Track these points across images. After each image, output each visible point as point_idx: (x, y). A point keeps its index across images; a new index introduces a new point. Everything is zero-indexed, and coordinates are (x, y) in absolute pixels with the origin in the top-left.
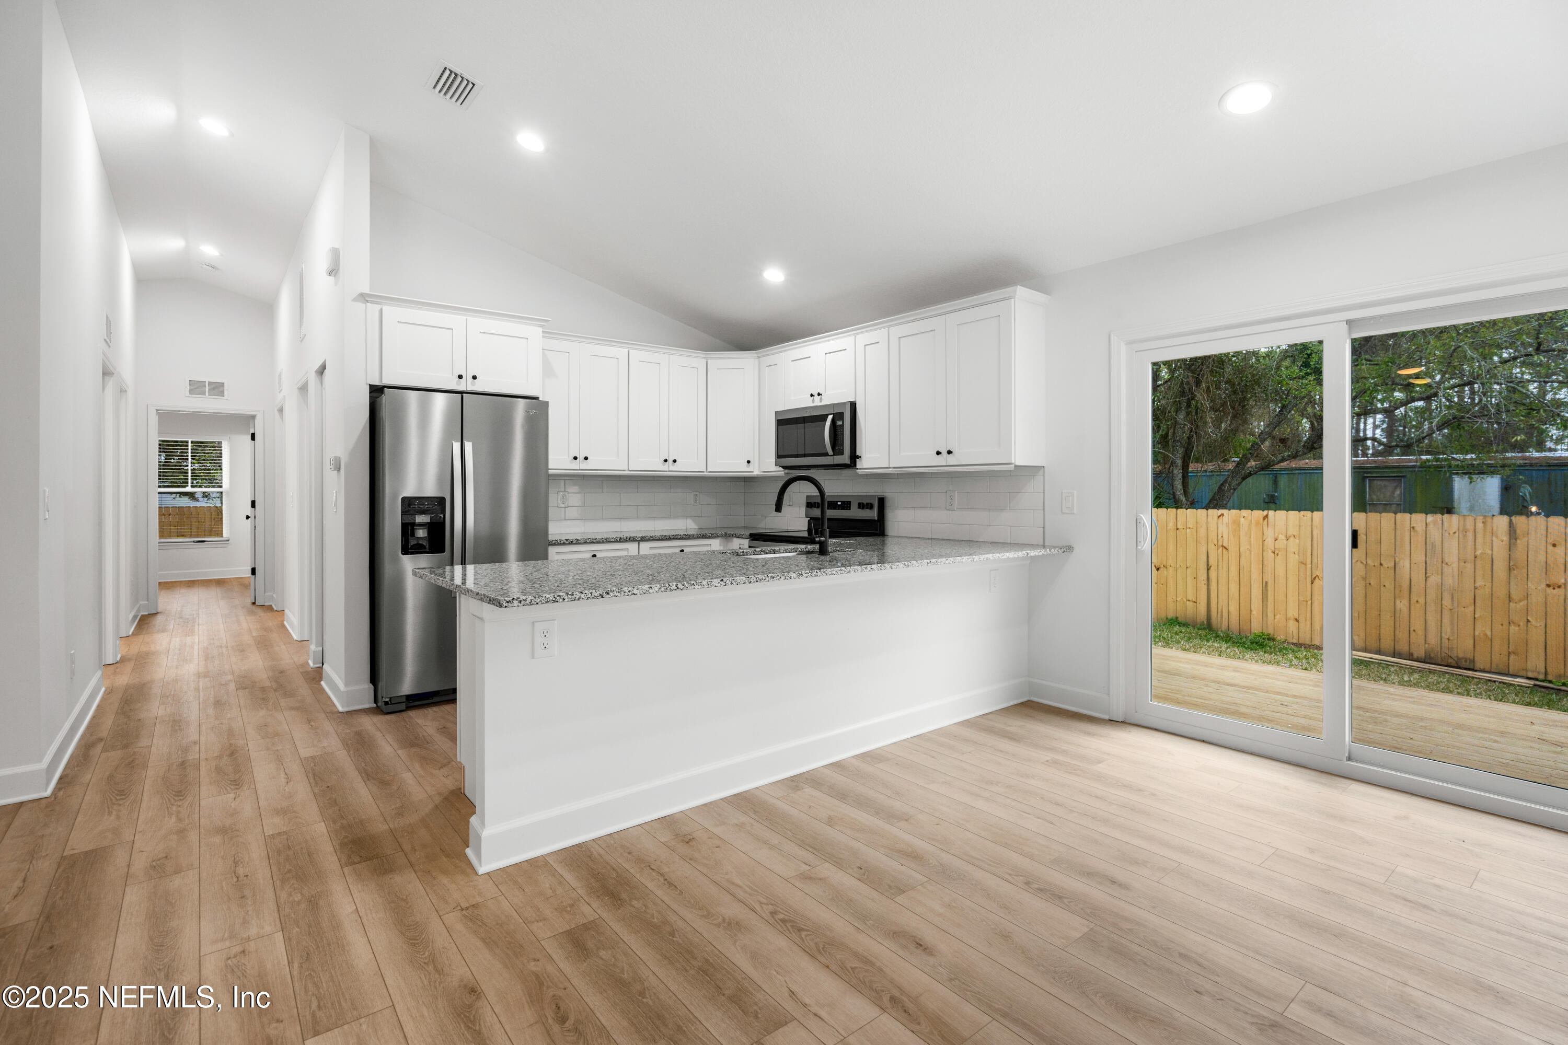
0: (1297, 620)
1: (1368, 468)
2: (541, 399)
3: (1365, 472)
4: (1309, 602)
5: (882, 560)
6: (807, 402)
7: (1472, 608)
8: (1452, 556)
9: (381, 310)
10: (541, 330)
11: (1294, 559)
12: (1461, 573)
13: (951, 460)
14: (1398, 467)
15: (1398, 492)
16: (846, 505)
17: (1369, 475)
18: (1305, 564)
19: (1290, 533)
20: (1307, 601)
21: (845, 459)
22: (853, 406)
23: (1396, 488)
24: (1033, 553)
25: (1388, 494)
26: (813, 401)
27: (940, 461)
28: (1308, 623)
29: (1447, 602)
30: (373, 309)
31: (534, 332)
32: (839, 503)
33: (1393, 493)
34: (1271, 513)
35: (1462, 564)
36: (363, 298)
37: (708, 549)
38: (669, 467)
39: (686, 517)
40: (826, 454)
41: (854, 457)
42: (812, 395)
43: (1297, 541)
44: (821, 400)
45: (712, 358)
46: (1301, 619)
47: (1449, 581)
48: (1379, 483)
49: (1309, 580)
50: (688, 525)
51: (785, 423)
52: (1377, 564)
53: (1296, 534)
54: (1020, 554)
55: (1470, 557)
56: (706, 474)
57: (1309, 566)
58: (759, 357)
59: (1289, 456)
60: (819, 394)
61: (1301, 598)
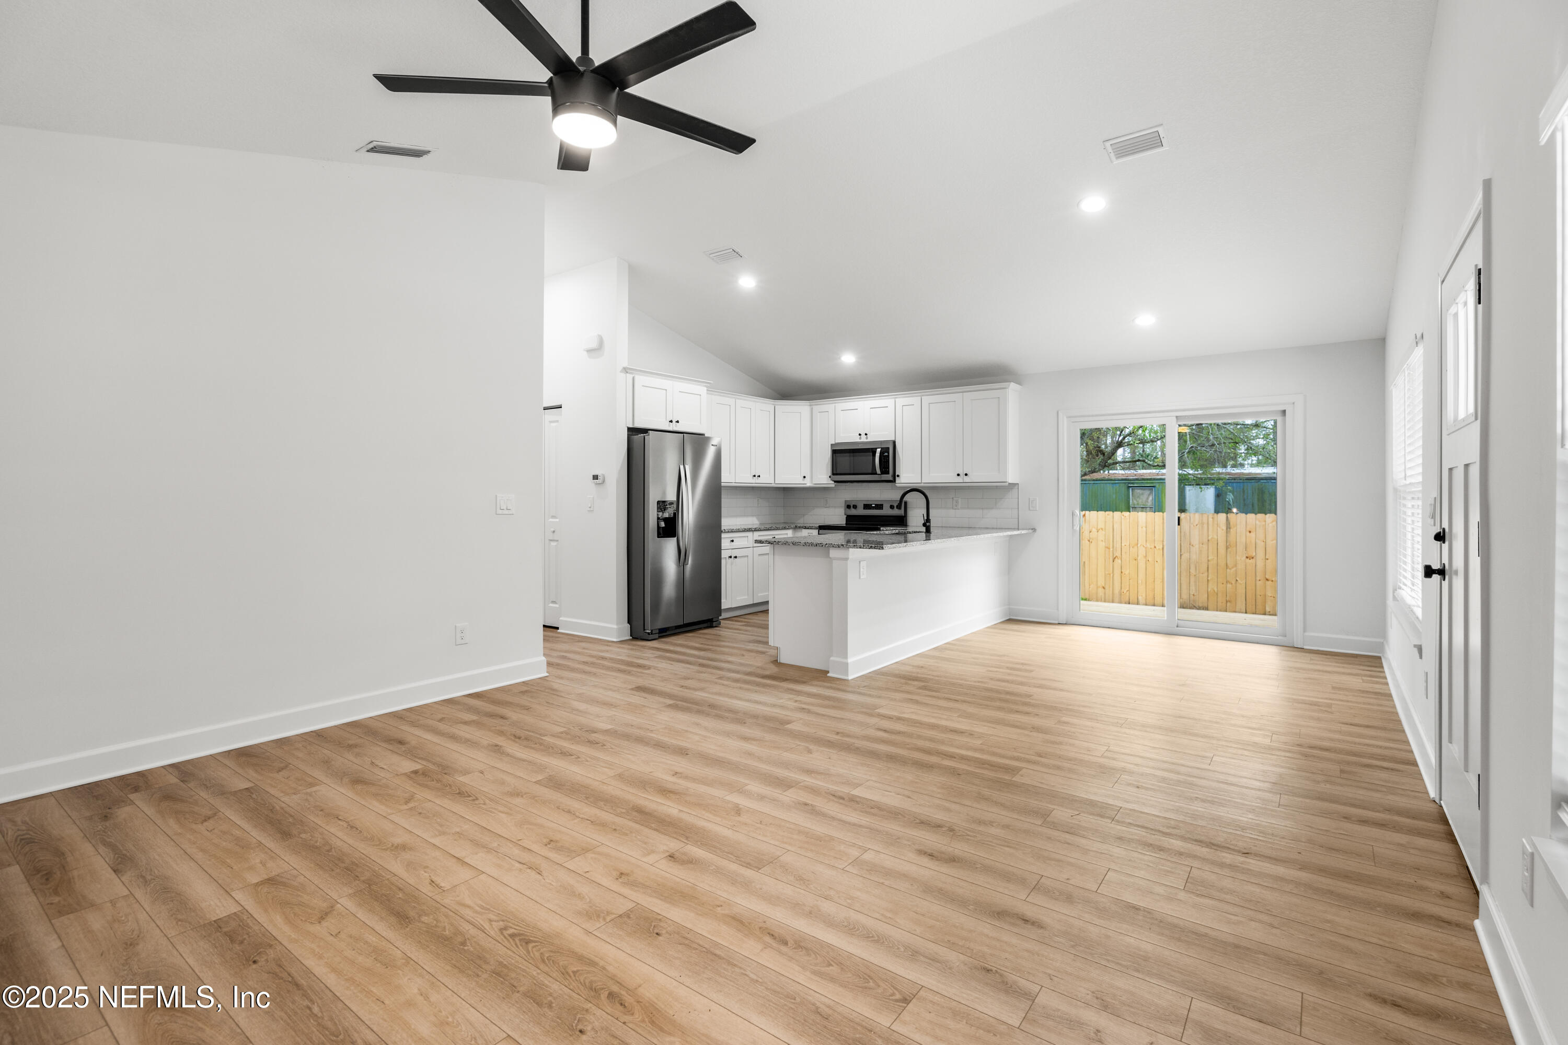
0: (1104, 588)
1: (1131, 480)
2: (706, 435)
3: (1129, 483)
4: (1112, 575)
5: (906, 541)
6: (857, 439)
7: (1206, 574)
8: (1195, 541)
9: (633, 379)
10: (706, 388)
11: (1102, 545)
12: (1200, 551)
13: (967, 479)
14: (1150, 479)
15: (1151, 498)
16: (879, 507)
17: (1132, 485)
18: (1109, 549)
19: (1099, 528)
20: (1110, 574)
21: (889, 477)
22: (894, 442)
23: (1149, 495)
24: (1009, 533)
25: (1144, 499)
26: (860, 438)
27: (959, 479)
28: (1111, 589)
29: (1193, 571)
30: (630, 377)
31: (702, 390)
32: (873, 505)
33: (1148, 499)
34: (1087, 512)
35: (1201, 545)
36: (626, 370)
37: (786, 536)
38: (756, 480)
39: (753, 516)
40: (876, 474)
41: (895, 476)
42: (860, 435)
43: (1104, 532)
44: (867, 438)
45: (778, 405)
46: (1107, 588)
47: (1194, 557)
48: (1139, 491)
49: (1111, 560)
50: (753, 522)
51: (837, 452)
52: (1153, 547)
53: (1103, 527)
54: (1001, 534)
55: (1205, 540)
56: (774, 485)
57: (1112, 549)
58: (810, 405)
59: (1089, 471)
60: (866, 434)
61: (1107, 573)
